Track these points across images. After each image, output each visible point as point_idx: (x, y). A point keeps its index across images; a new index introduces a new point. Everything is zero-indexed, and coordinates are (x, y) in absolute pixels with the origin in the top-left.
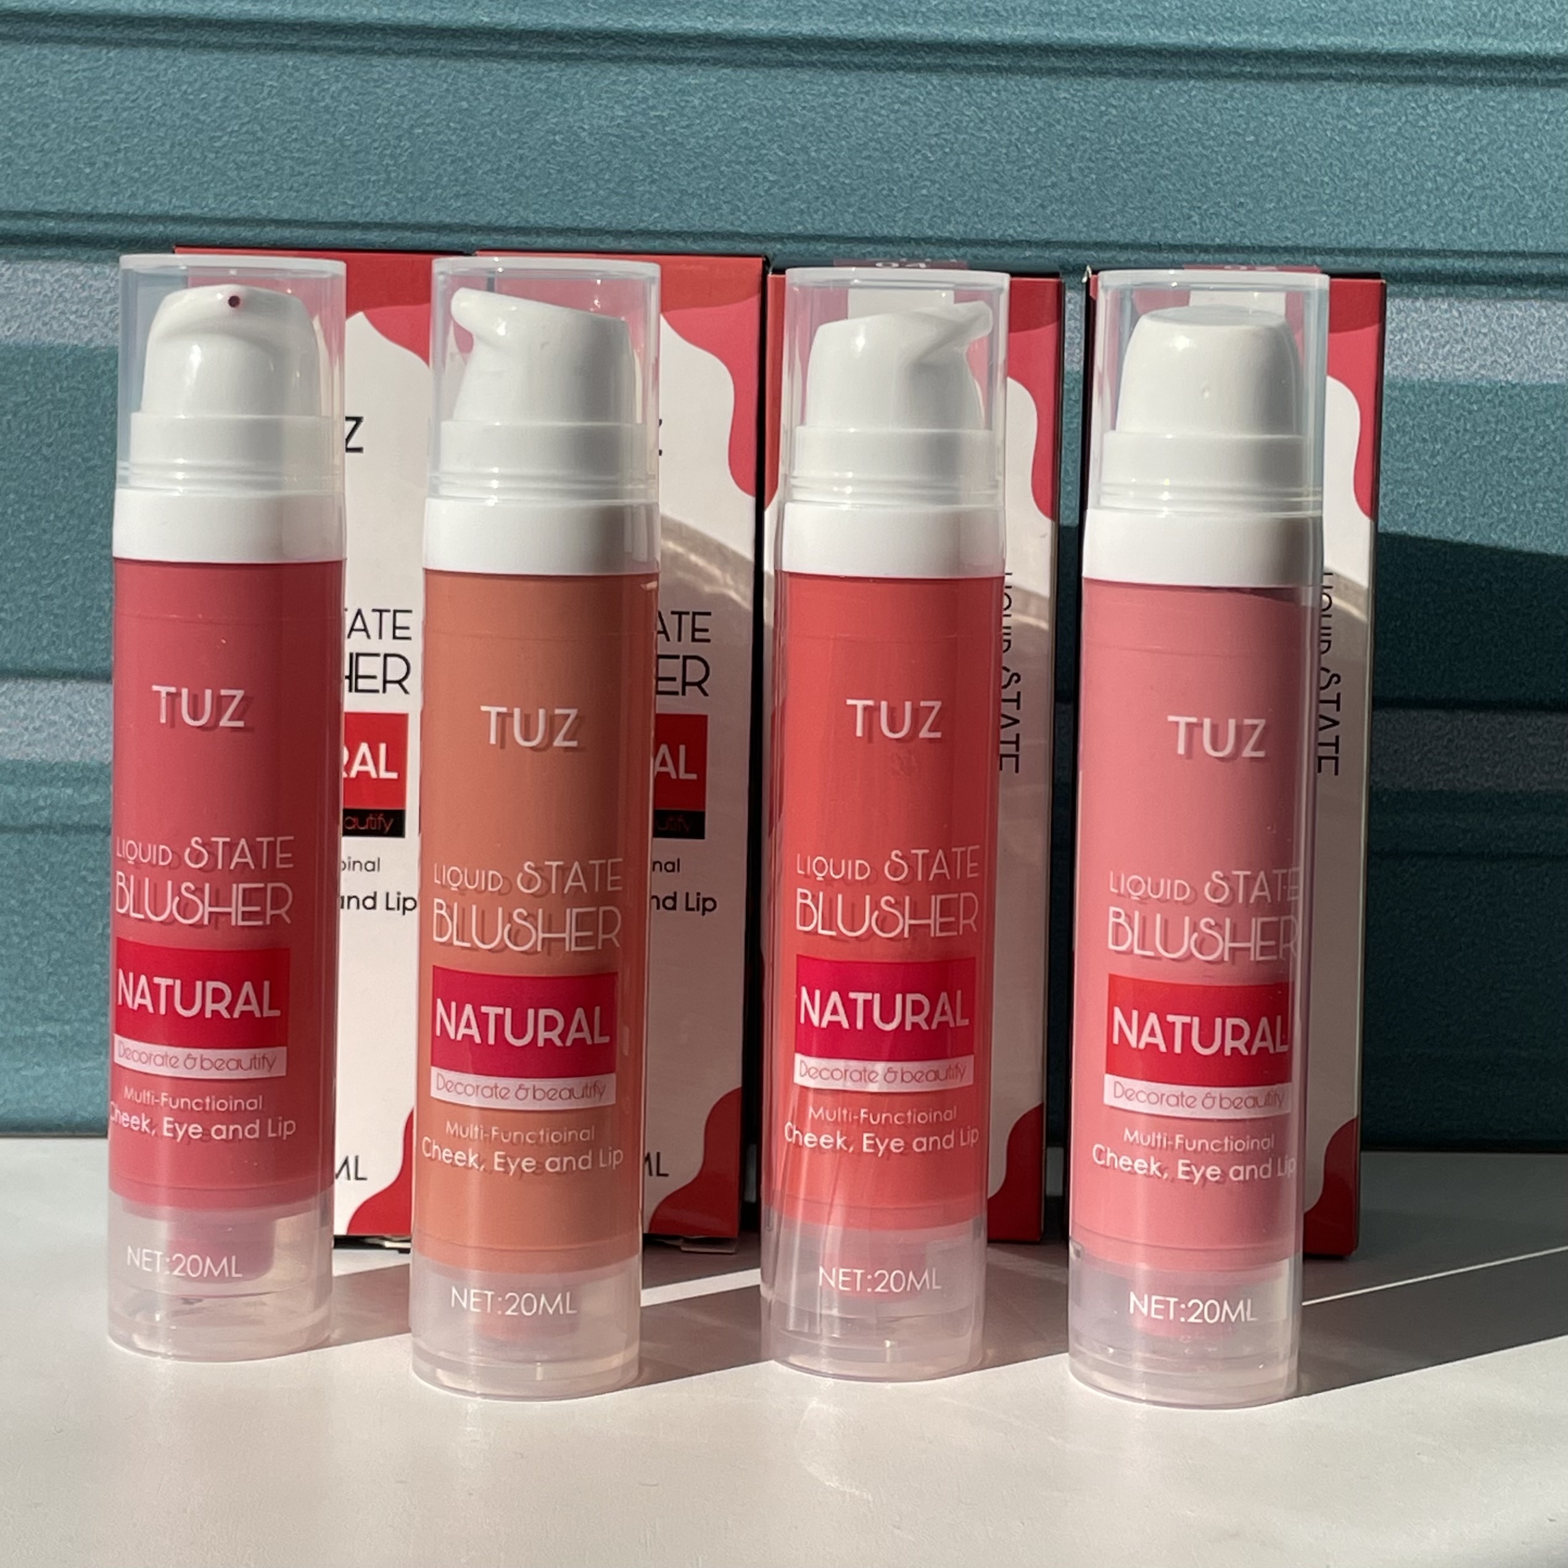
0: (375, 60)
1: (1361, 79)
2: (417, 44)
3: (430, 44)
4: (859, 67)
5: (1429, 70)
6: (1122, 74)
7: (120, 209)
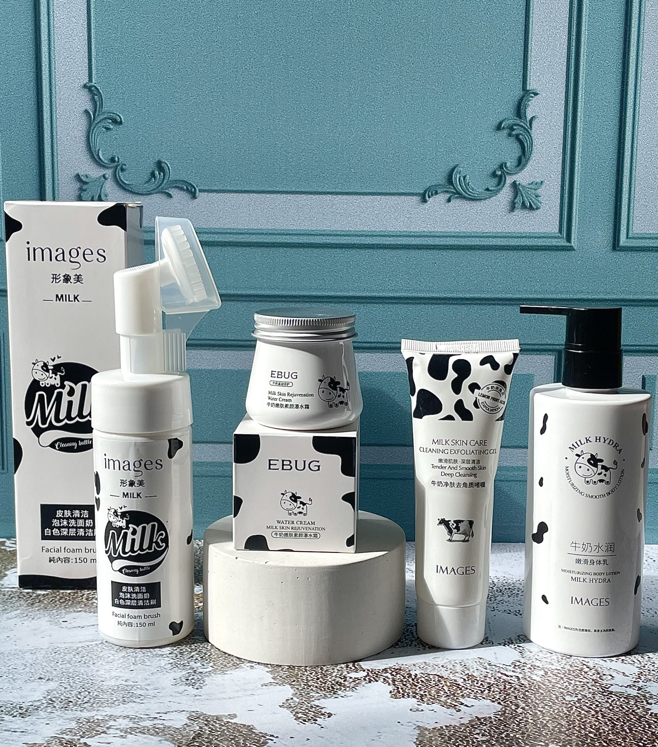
0: (252, 303)
1: (480, 304)
2: (261, 299)
3: (265, 299)
4: (363, 303)
5: (496, 302)
6: (424, 304)
7: (195, 338)
